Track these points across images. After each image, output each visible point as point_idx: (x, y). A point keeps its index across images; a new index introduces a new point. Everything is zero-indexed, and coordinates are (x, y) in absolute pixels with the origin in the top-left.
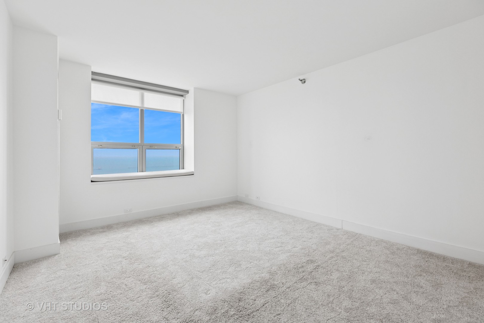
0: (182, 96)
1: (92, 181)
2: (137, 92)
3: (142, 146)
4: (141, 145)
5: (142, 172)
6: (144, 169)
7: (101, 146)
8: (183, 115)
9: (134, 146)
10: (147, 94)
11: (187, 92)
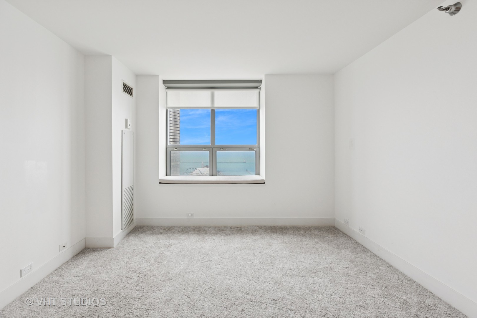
0: (257, 88)
1: (160, 183)
2: (208, 92)
3: (213, 148)
4: (211, 147)
5: (213, 175)
6: (214, 173)
7: (176, 149)
8: (259, 110)
9: (205, 149)
10: (217, 92)
11: (260, 81)
